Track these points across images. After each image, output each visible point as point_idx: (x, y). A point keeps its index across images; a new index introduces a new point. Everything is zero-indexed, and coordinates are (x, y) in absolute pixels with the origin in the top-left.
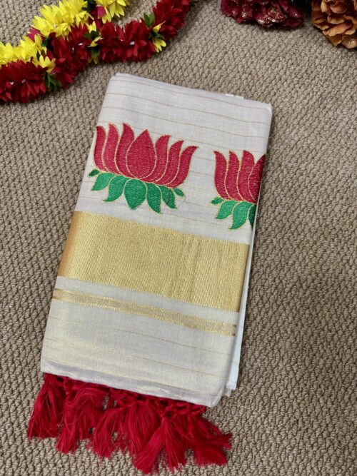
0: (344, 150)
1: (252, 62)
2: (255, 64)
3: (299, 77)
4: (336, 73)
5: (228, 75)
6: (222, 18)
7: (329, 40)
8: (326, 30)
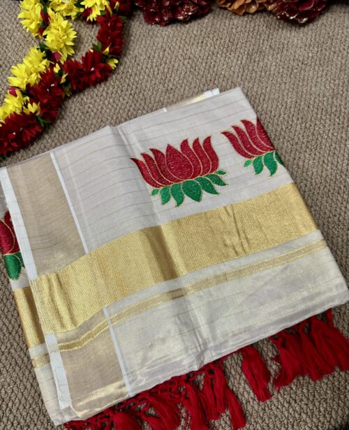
0: (283, 85)
1: (187, 50)
2: (189, 50)
3: (226, 47)
4: (251, 34)
5: (174, 66)
6: (149, 26)
7: (235, 13)
8: (230, 6)
